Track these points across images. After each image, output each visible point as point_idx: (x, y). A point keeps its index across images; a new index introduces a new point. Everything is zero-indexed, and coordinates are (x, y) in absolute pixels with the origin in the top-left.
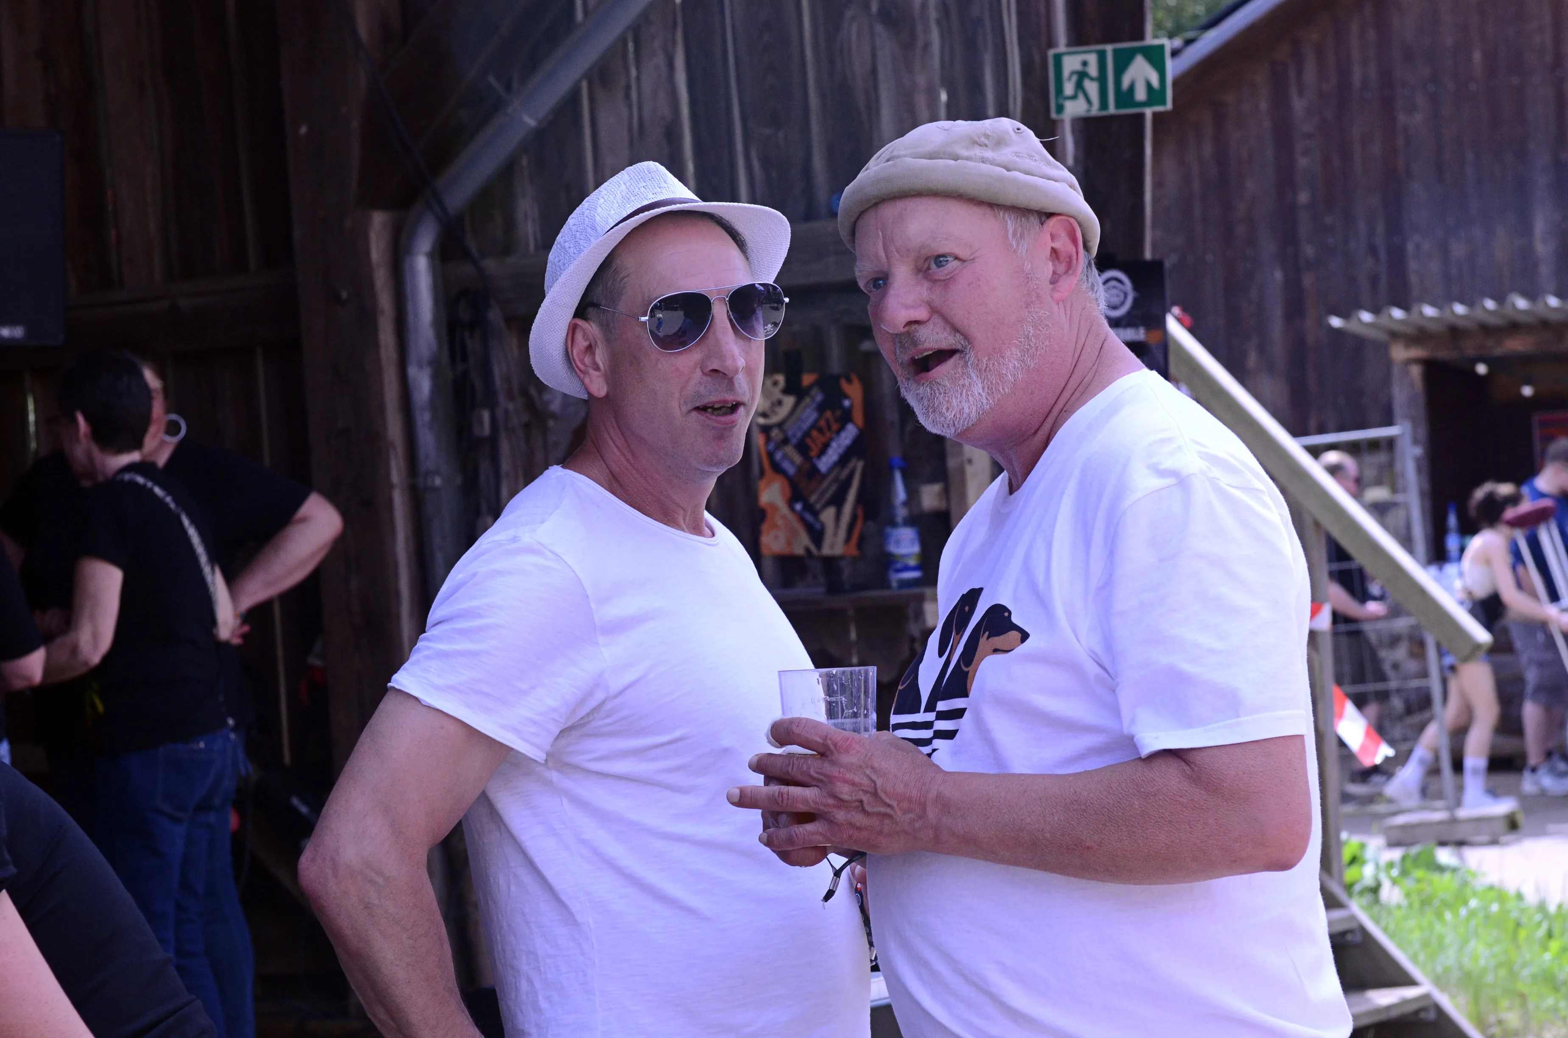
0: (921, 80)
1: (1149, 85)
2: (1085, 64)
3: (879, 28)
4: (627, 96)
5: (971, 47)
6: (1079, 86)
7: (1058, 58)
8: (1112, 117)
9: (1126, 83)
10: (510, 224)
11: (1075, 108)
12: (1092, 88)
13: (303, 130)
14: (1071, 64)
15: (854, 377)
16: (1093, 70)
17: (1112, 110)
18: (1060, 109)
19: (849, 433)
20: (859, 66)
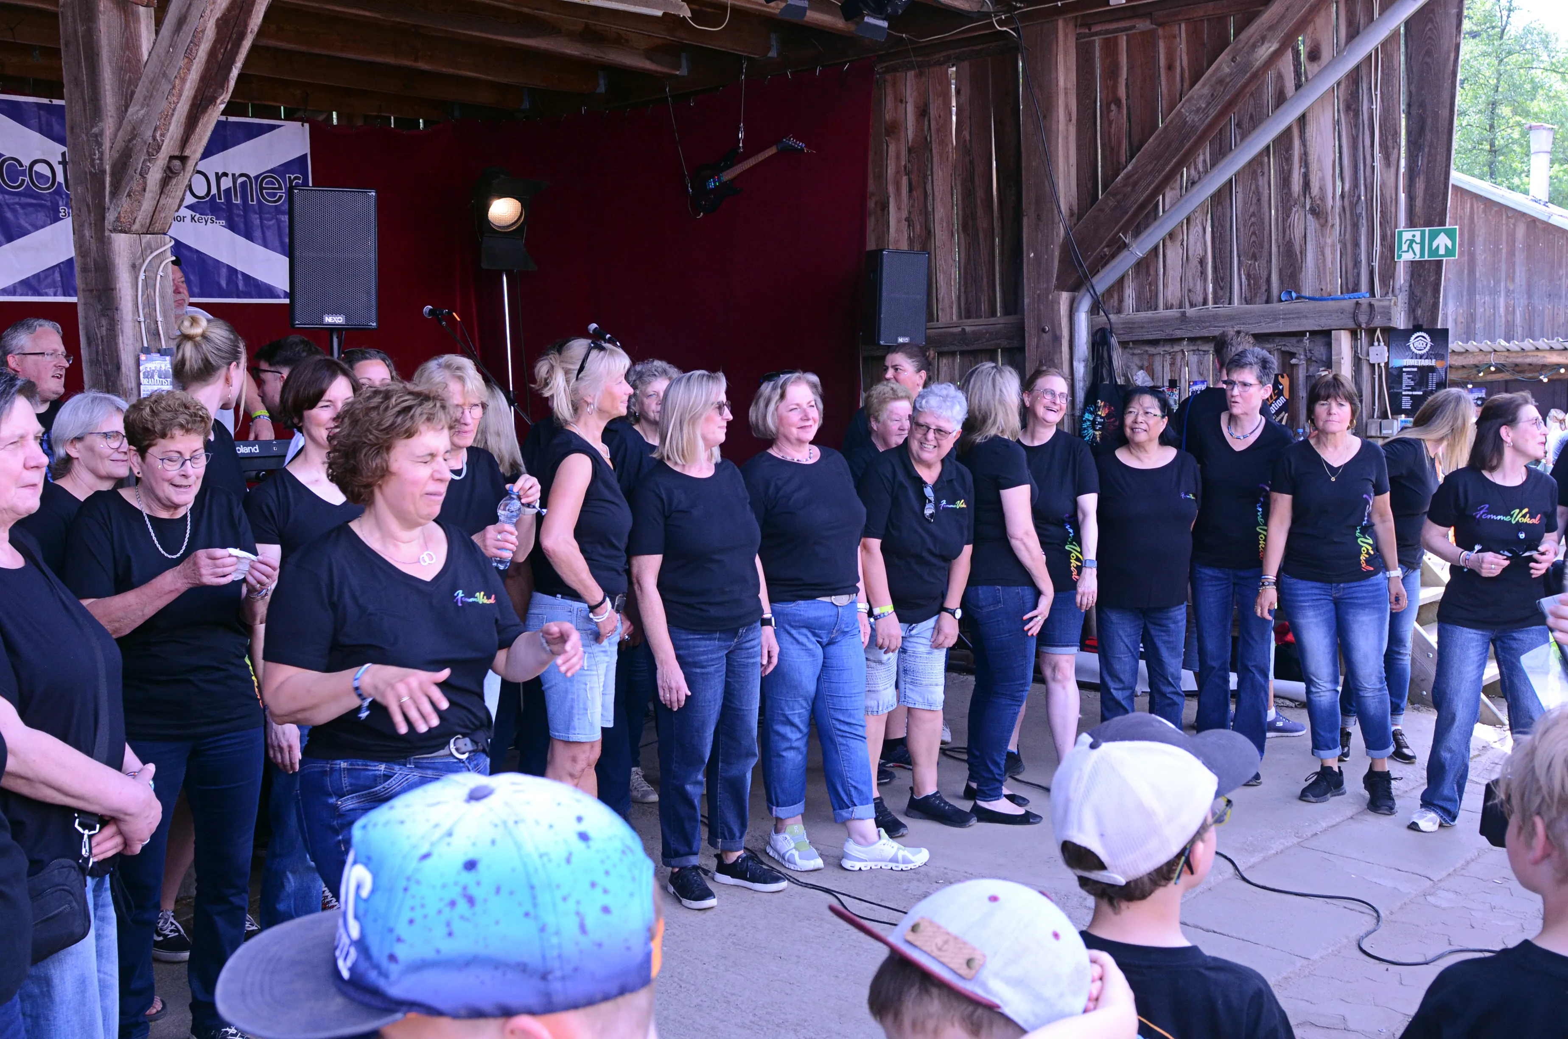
0: (1329, 241)
1: (1446, 246)
2: (1414, 236)
3: (1309, 216)
4: (1182, 244)
5: (1355, 226)
6: (1410, 246)
7: (1400, 233)
8: (1425, 261)
9: (1434, 245)
10: (1121, 300)
11: (1408, 256)
12: (1417, 248)
13: (1032, 255)
14: (1407, 235)
15: (1285, 375)
16: (1418, 239)
17: (1426, 258)
18: (1400, 257)
19: (1281, 401)
20: (1298, 234)
